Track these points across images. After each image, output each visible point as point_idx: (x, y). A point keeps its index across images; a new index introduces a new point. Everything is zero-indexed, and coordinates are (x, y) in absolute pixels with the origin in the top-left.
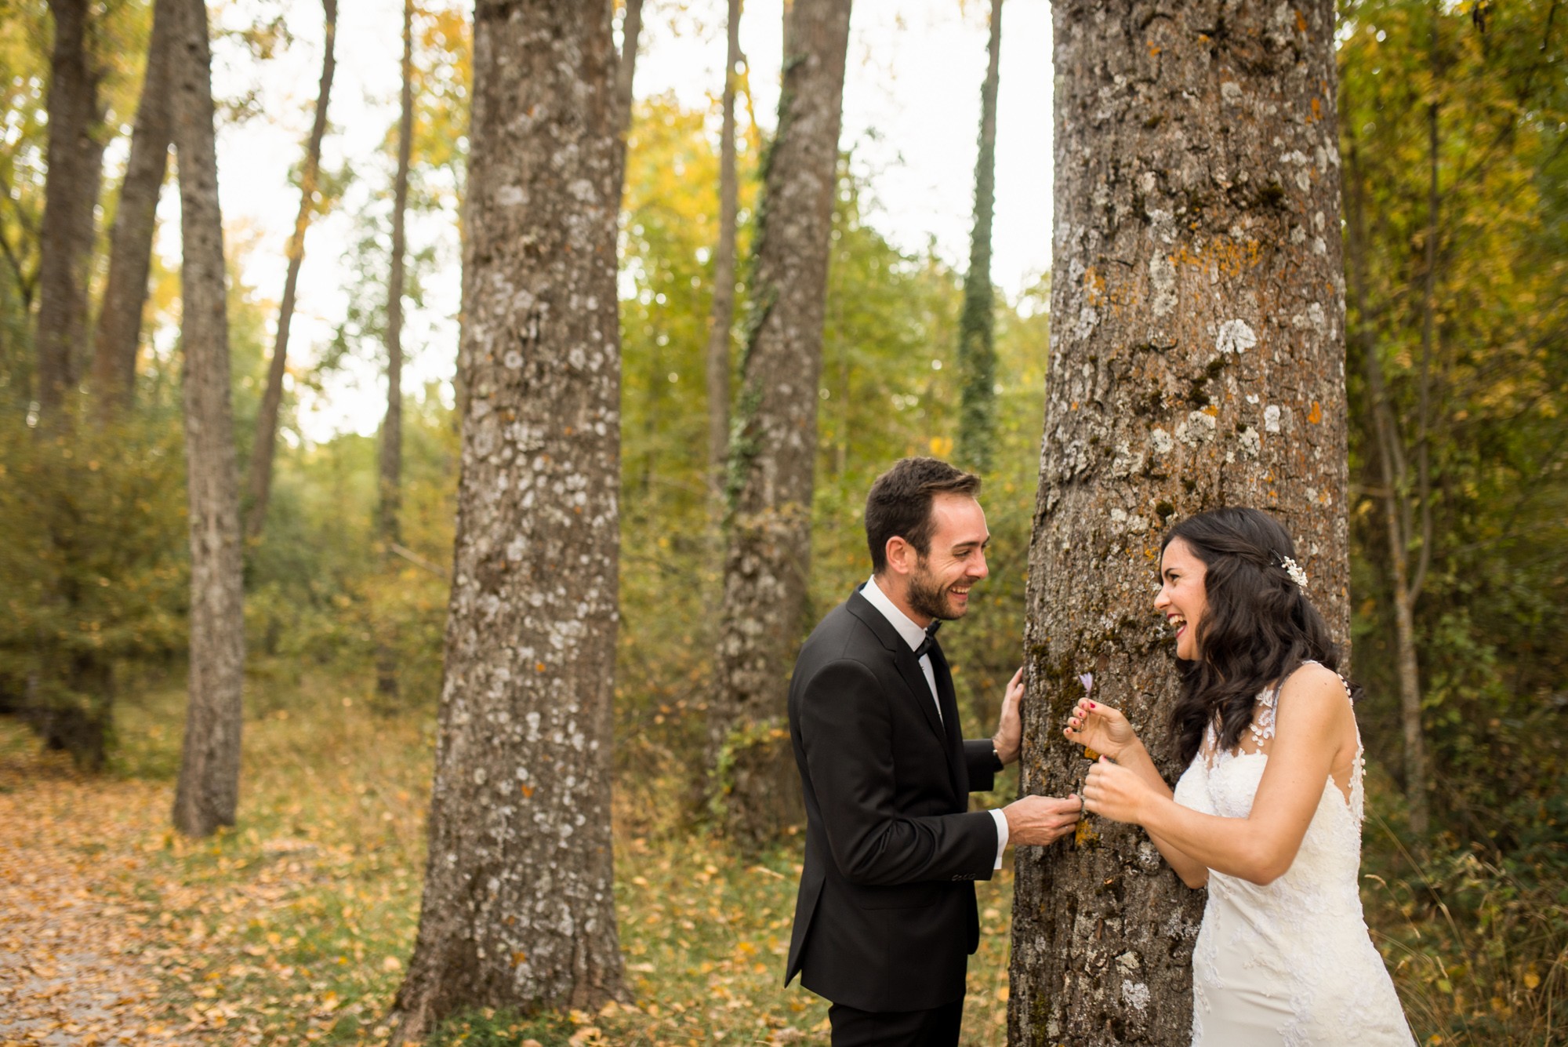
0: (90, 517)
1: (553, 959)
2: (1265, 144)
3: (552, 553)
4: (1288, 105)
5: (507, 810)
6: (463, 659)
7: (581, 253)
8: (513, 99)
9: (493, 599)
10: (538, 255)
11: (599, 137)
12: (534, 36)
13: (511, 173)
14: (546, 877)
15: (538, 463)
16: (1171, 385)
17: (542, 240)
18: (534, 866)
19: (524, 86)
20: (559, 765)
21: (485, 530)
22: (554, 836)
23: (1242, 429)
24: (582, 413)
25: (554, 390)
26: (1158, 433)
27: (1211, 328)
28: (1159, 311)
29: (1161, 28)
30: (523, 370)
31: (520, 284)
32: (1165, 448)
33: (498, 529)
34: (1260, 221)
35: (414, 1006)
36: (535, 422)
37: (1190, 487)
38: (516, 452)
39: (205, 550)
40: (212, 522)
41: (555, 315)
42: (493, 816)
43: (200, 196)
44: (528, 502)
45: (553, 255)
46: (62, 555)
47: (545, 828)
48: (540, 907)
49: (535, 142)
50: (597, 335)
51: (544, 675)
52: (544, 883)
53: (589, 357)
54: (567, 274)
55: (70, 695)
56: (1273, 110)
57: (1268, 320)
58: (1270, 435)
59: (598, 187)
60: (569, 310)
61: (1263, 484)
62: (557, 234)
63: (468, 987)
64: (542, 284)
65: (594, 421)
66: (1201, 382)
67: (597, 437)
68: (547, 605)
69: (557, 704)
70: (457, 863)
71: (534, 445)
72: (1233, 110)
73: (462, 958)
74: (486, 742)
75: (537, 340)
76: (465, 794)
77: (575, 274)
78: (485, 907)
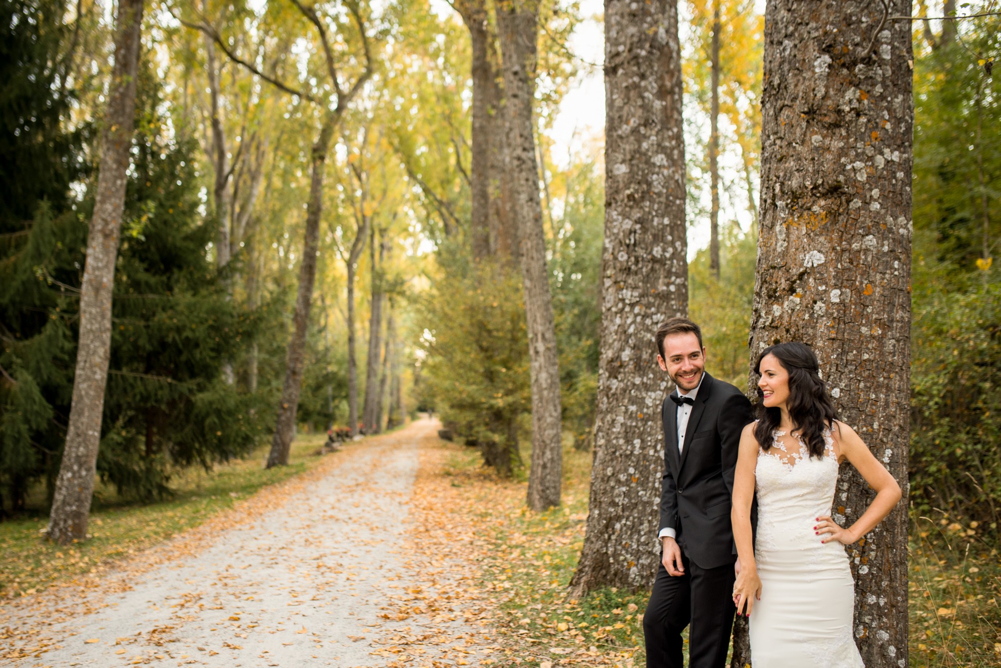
0: (495, 334)
1: (650, 566)
2: (837, 161)
3: (645, 356)
4: (852, 140)
5: (624, 489)
6: (601, 412)
7: (659, 194)
8: (620, 117)
9: (615, 381)
10: (634, 199)
11: (669, 129)
12: (630, 81)
13: (620, 157)
14: (646, 524)
15: (637, 310)
16: (784, 284)
17: (637, 191)
18: (639, 518)
19: (626, 108)
20: (652, 466)
21: (610, 346)
22: (650, 503)
23: (815, 302)
24: (661, 281)
25: (644, 270)
26: (775, 307)
27: (801, 256)
28: (779, 250)
29: (786, 112)
30: (627, 261)
31: (626, 216)
32: (777, 314)
33: (617, 345)
34: (829, 201)
35: (577, 584)
36: (635, 288)
37: (788, 331)
38: (625, 305)
39: (537, 352)
40: (540, 336)
41: (645, 230)
42: (616, 491)
43: (524, 155)
44: (631, 330)
45: (643, 198)
46: (482, 355)
47: (645, 499)
48: (643, 539)
49: (632, 138)
50: (670, 238)
51: (642, 420)
52: (645, 527)
53: (664, 250)
54: (651, 208)
55: (490, 434)
56: (842, 144)
57: (834, 249)
58: (833, 304)
59: (669, 157)
60: (653, 227)
61: (828, 328)
62: (645, 186)
63: (605, 576)
64: (636, 214)
65: (668, 285)
66: (794, 282)
67: (670, 293)
68: (643, 383)
69: (650, 434)
70: (600, 515)
71: (634, 300)
72: (816, 149)
73: (602, 561)
74: (613, 454)
75: (635, 245)
76: (603, 480)
77: (656, 206)
78: (613, 537)
